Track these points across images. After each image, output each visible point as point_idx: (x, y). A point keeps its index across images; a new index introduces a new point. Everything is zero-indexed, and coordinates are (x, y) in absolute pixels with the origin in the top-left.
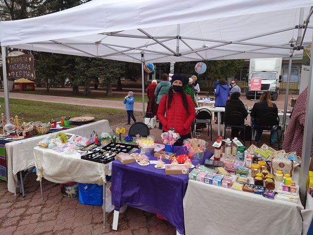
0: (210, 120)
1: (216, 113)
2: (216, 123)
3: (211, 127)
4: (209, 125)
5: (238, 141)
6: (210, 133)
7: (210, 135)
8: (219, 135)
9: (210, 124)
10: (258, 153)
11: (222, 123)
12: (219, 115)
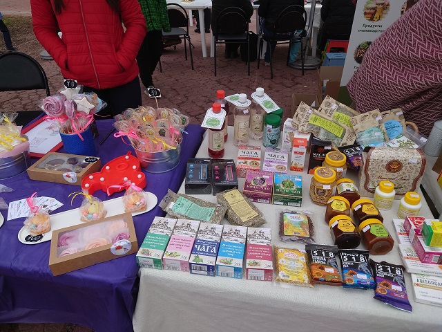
0: (185, 28)
1: (195, 12)
2: (198, 31)
3: (189, 40)
4: (185, 38)
5: (267, 98)
6: (188, 53)
7: (189, 58)
8: (205, 55)
9: (187, 35)
10: (319, 128)
11: (207, 31)
12: (201, 16)
